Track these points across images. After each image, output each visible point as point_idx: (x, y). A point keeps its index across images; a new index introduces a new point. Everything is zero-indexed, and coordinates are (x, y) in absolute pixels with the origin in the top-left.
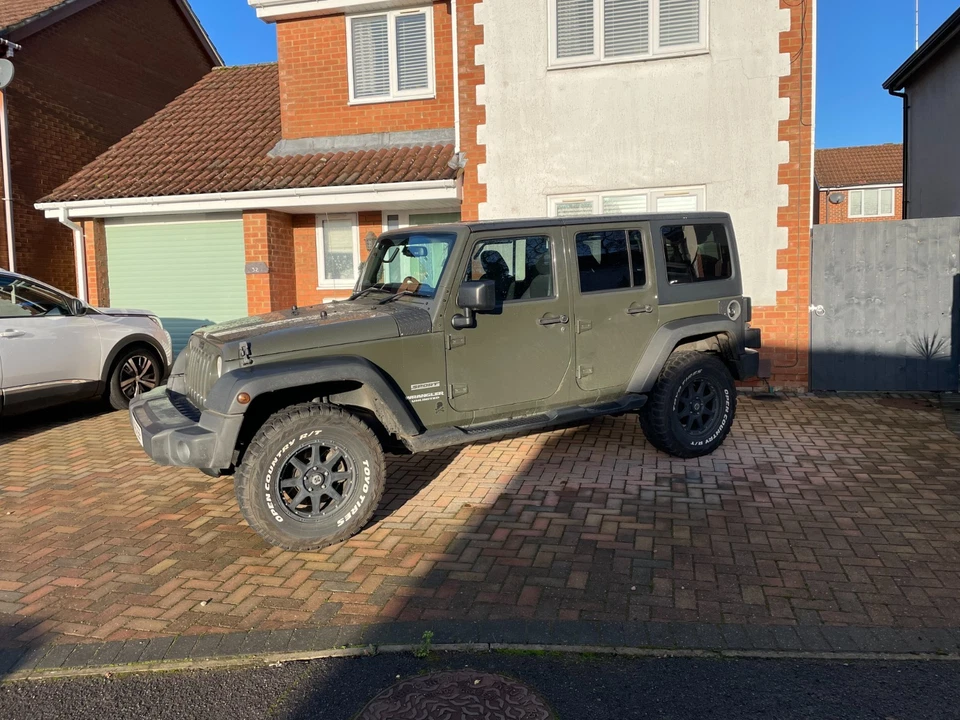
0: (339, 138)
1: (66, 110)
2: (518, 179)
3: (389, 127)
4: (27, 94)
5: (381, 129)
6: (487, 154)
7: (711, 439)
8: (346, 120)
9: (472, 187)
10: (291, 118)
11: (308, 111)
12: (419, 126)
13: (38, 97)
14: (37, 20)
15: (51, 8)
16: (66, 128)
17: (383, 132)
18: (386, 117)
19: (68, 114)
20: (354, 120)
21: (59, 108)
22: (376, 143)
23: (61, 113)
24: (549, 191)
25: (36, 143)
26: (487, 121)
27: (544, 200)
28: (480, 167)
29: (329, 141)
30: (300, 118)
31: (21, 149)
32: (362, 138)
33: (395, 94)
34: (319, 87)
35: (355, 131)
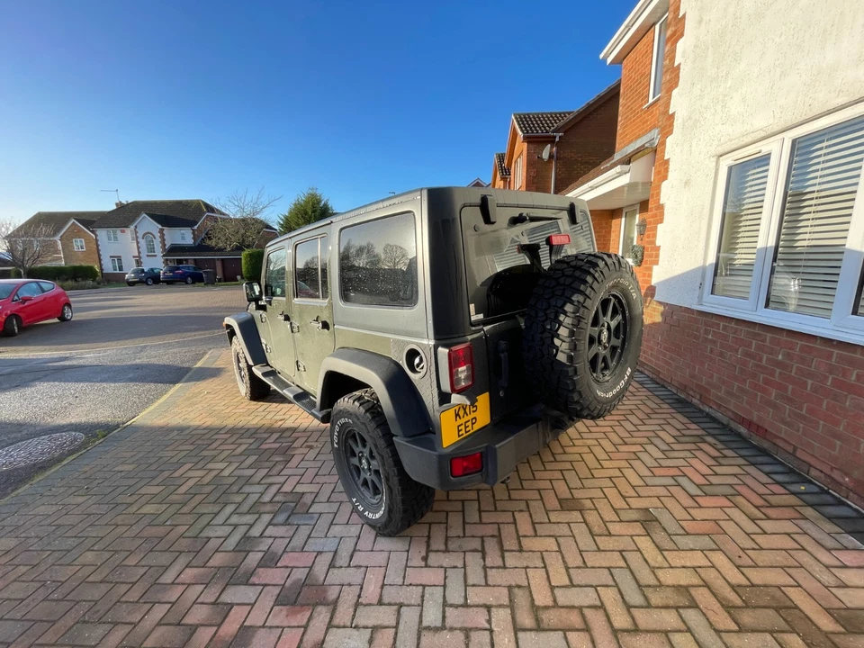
0: (638, 141)
6: (675, 124)
7: (371, 516)
9: (660, 165)
11: (627, 126)
20: (647, 120)
27: (714, 165)
28: (669, 141)
30: (624, 132)
32: (649, 135)
34: (634, 102)
35: (647, 131)
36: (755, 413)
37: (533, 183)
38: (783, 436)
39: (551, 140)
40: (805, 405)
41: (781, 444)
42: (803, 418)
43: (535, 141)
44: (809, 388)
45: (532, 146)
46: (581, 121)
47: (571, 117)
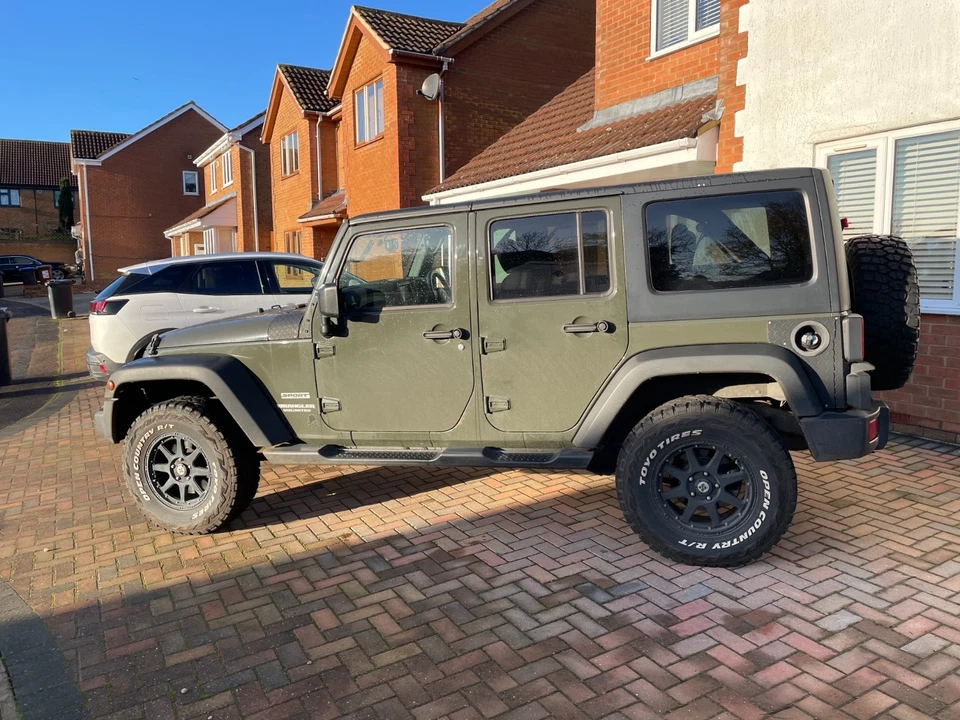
0: (638, 101)
1: (500, 108)
2: (779, 126)
3: (683, 79)
4: (464, 99)
5: (676, 82)
6: (747, 97)
7: (727, 545)
8: (646, 79)
9: (727, 143)
10: (603, 87)
11: (614, 77)
12: (713, 71)
13: (475, 100)
14: (472, 33)
15: (485, 18)
16: (499, 124)
17: (677, 85)
18: (681, 67)
19: (502, 111)
20: (652, 77)
21: (494, 107)
22: (669, 101)
23: (496, 112)
24: (818, 138)
25: (471, 141)
26: (749, 53)
27: (810, 152)
28: (739, 116)
29: (630, 106)
30: (609, 85)
31: (457, 148)
32: (658, 97)
33: (694, 36)
34: (625, 47)
35: (652, 90)
36: (896, 402)
37: (410, 135)
38: (926, 415)
39: (433, 67)
40: (944, 380)
41: (927, 424)
42: (944, 392)
43: (411, 64)
44: (945, 364)
45: (405, 72)
46: (475, 44)
47: (463, 33)
